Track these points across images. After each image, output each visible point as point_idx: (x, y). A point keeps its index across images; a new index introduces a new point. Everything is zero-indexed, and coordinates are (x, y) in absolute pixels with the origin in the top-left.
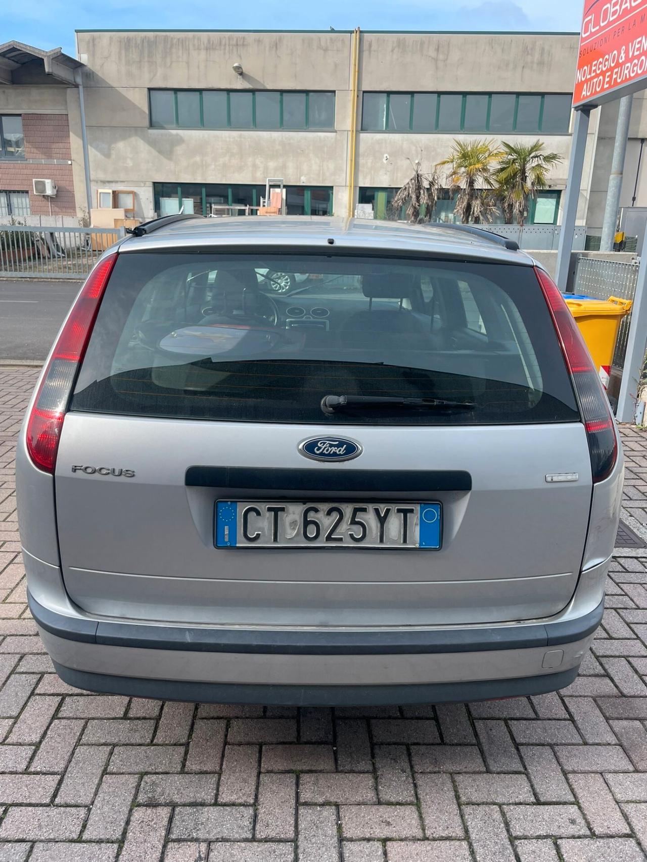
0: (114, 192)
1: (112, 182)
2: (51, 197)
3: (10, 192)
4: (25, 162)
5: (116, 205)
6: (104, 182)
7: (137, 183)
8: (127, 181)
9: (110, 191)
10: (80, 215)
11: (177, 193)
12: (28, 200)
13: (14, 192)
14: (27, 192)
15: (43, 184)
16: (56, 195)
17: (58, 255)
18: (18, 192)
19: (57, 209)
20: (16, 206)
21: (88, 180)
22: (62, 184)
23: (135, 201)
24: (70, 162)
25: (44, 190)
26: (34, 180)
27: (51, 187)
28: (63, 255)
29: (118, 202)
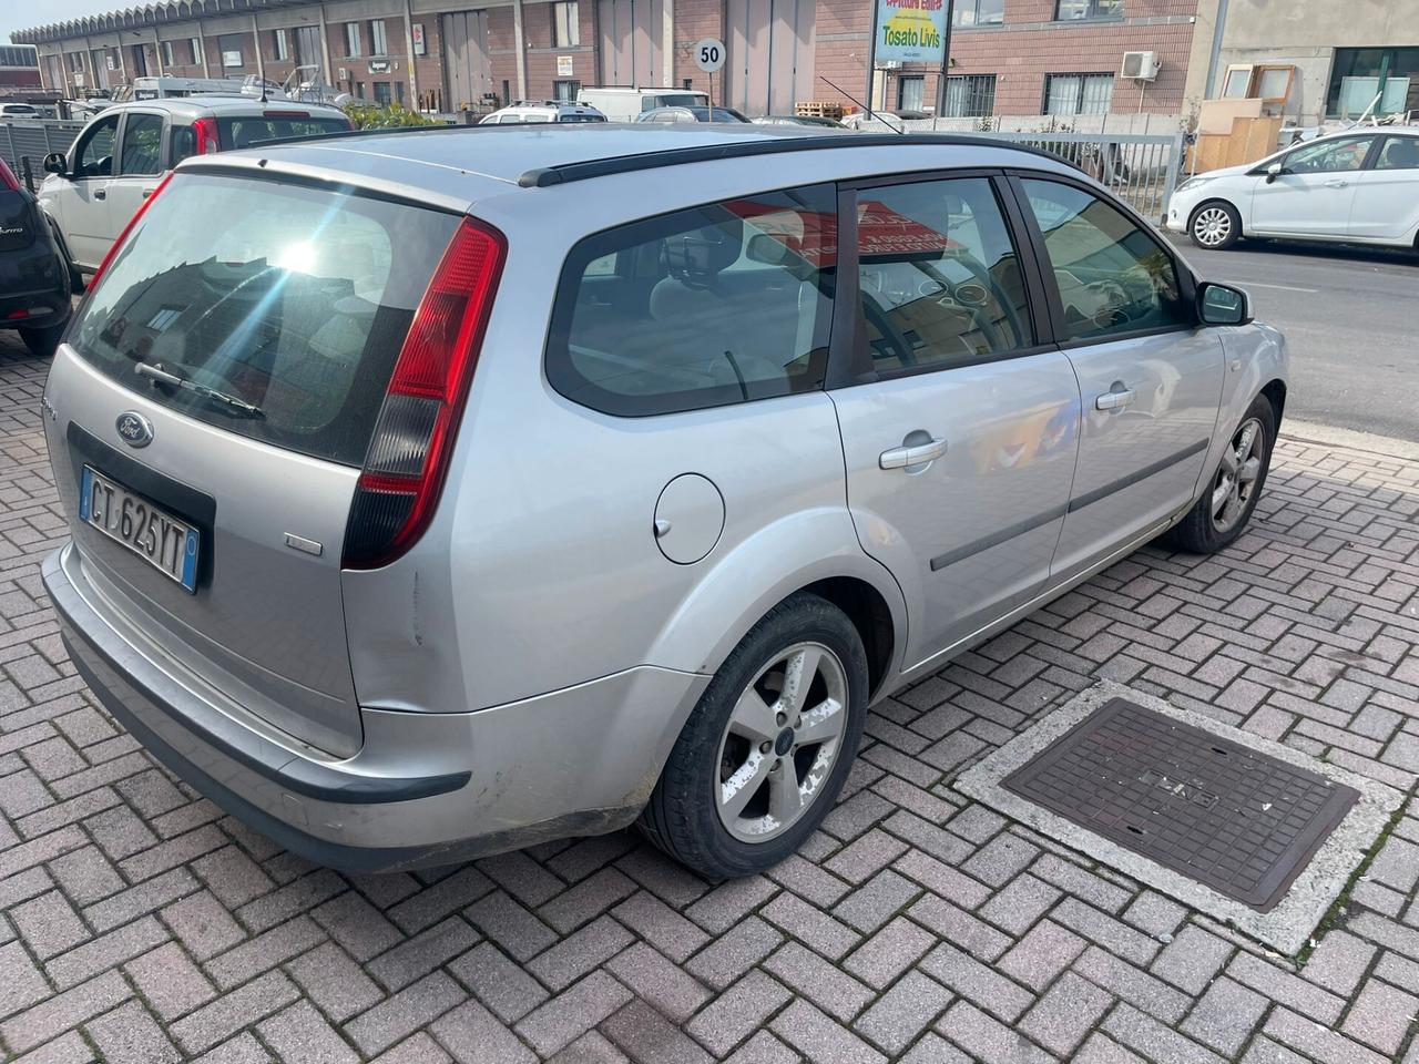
0: (1257, 70)
1: (1258, 50)
2: (1147, 82)
3: (1086, 75)
4: (1120, 24)
5: (1254, 92)
6: (1243, 51)
7: (1303, 51)
8: (1287, 48)
9: (1250, 67)
10: (1186, 111)
11: (1380, 67)
12: (1110, 88)
13: (1092, 75)
14: (1112, 74)
15: (1139, 59)
16: (1157, 78)
17: (1115, 180)
18: (1099, 74)
19: (1152, 102)
20: (1090, 99)
21: (1216, 48)
22: (1170, 57)
23: (1293, 83)
24: (1192, 20)
25: (1138, 71)
26: (1126, 53)
27: (1151, 63)
28: (1124, 181)
29: (1259, 87)
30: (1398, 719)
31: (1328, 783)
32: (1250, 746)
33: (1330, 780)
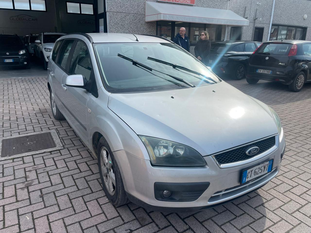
30: (5, 175)
31: (8, 155)
32: (26, 153)
33: (8, 156)
